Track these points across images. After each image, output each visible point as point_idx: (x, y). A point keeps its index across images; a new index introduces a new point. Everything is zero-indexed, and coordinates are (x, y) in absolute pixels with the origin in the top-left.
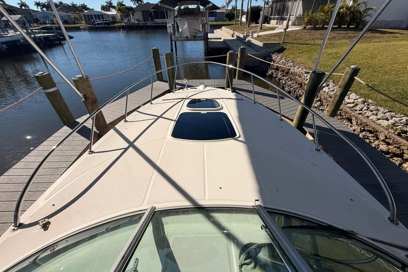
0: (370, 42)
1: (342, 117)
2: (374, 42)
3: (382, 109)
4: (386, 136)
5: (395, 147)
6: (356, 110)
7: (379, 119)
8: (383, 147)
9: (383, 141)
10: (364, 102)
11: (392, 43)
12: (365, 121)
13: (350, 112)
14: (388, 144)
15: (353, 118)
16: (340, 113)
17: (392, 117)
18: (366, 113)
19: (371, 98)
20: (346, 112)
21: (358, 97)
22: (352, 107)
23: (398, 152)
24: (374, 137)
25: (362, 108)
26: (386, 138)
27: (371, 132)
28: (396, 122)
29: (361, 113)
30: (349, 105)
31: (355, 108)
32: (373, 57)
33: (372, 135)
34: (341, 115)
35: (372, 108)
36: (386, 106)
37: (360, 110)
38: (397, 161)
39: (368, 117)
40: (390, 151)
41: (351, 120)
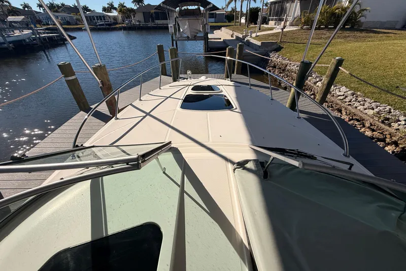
1: (333, 109)
3: (368, 100)
4: (371, 124)
5: (379, 133)
6: (346, 102)
7: (365, 109)
8: (368, 133)
9: (369, 128)
10: (353, 94)
12: (354, 111)
13: (340, 103)
14: (373, 130)
15: (343, 109)
16: (331, 105)
17: (377, 107)
18: (354, 104)
19: (360, 90)
20: (337, 104)
21: (348, 90)
22: (342, 99)
23: (381, 137)
24: (360, 124)
25: (351, 100)
26: (371, 125)
27: (358, 120)
28: (380, 110)
29: (351, 105)
30: (339, 97)
31: (345, 100)
33: (359, 123)
34: (332, 107)
35: (360, 99)
36: (373, 98)
37: (349, 102)
38: (381, 144)
39: (356, 107)
40: (374, 136)
41: (341, 110)
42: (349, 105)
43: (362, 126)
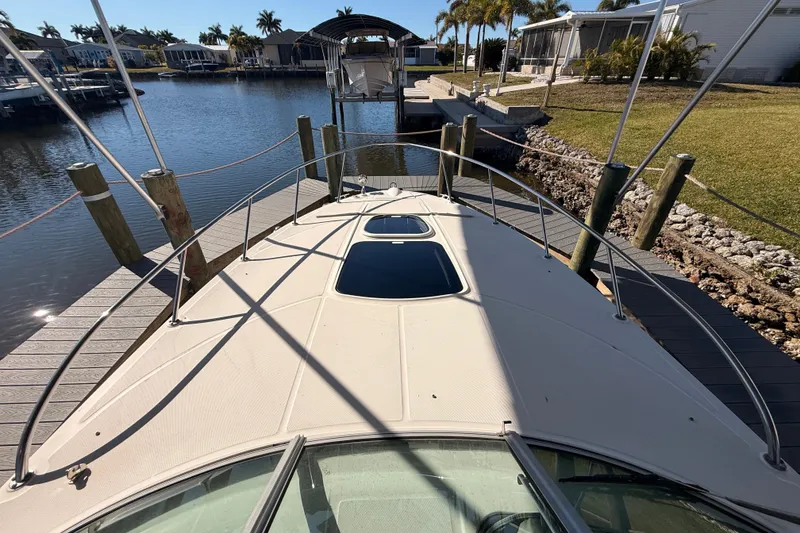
0: (708, 108)
1: (663, 250)
2: (716, 107)
3: (738, 235)
4: (748, 287)
5: (767, 308)
6: (690, 237)
7: (733, 254)
8: (745, 308)
9: (745, 295)
10: (704, 221)
11: (750, 110)
12: (709, 258)
13: (678, 239)
14: (755, 302)
15: (685, 252)
16: (659, 241)
17: (759, 250)
18: (708, 241)
19: (716, 212)
20: (671, 240)
21: (692, 211)
22: (682, 231)
23: (775, 317)
24: (726, 288)
25: (702, 232)
26: (750, 290)
27: (720, 278)
28: (767, 259)
29: (700, 243)
30: (675, 226)
31: (686, 232)
32: (715, 136)
33: (723, 284)
34: (661, 246)
35: (719, 231)
36: (746, 229)
37: (696, 237)
38: (772, 335)
39: (713, 249)
40: (759, 315)
41: (682, 254)
42: (697, 243)
43: (729, 290)
